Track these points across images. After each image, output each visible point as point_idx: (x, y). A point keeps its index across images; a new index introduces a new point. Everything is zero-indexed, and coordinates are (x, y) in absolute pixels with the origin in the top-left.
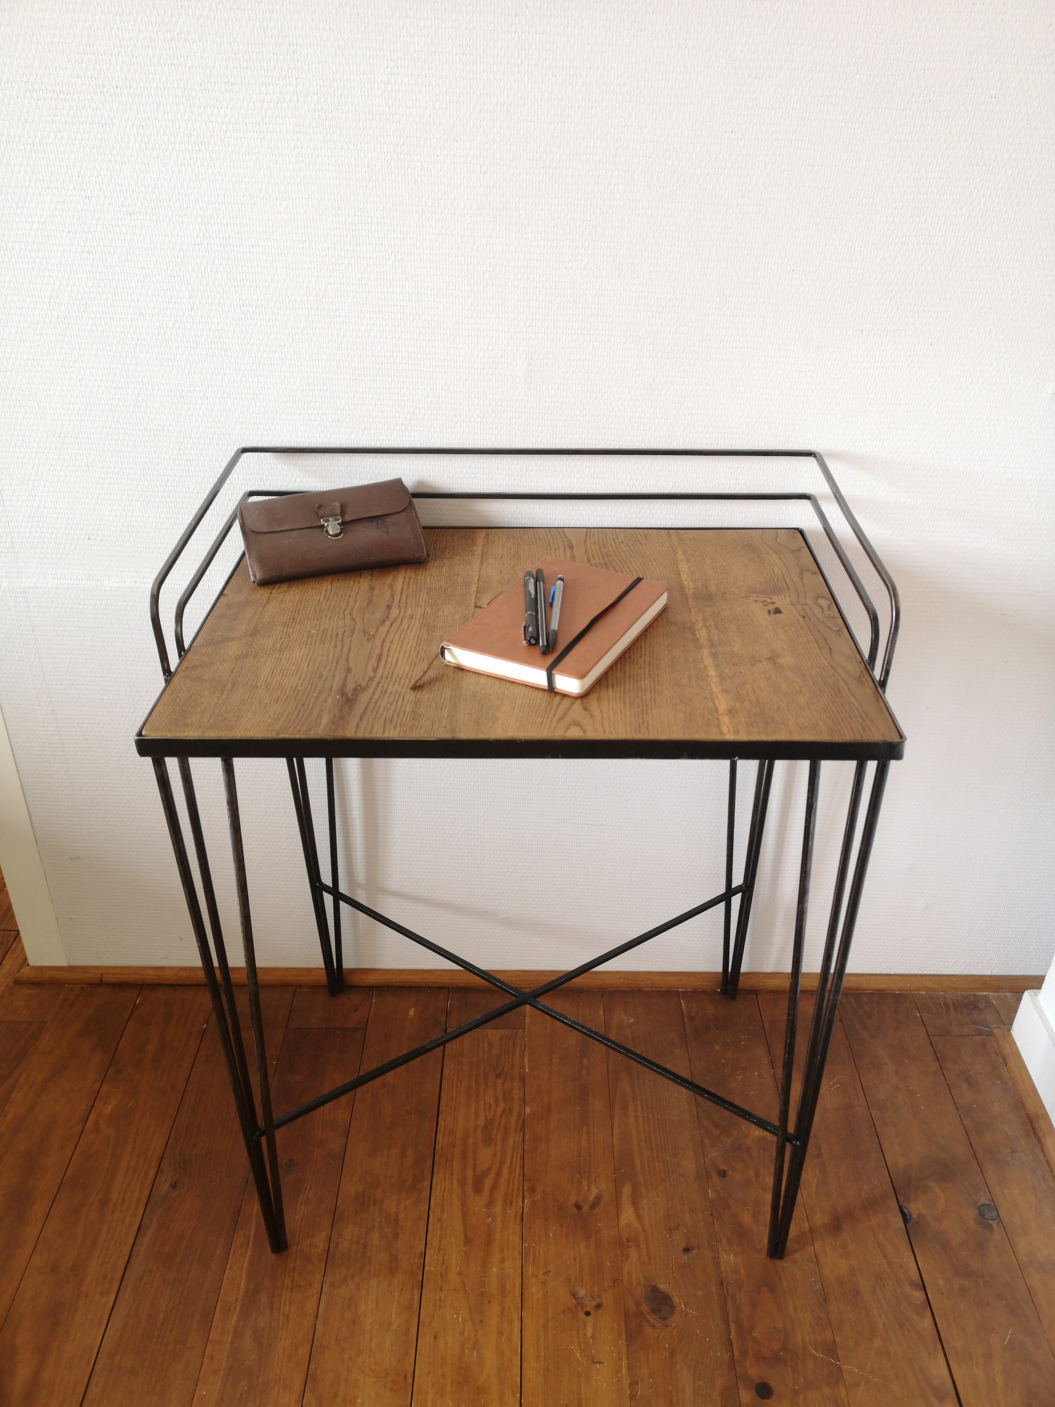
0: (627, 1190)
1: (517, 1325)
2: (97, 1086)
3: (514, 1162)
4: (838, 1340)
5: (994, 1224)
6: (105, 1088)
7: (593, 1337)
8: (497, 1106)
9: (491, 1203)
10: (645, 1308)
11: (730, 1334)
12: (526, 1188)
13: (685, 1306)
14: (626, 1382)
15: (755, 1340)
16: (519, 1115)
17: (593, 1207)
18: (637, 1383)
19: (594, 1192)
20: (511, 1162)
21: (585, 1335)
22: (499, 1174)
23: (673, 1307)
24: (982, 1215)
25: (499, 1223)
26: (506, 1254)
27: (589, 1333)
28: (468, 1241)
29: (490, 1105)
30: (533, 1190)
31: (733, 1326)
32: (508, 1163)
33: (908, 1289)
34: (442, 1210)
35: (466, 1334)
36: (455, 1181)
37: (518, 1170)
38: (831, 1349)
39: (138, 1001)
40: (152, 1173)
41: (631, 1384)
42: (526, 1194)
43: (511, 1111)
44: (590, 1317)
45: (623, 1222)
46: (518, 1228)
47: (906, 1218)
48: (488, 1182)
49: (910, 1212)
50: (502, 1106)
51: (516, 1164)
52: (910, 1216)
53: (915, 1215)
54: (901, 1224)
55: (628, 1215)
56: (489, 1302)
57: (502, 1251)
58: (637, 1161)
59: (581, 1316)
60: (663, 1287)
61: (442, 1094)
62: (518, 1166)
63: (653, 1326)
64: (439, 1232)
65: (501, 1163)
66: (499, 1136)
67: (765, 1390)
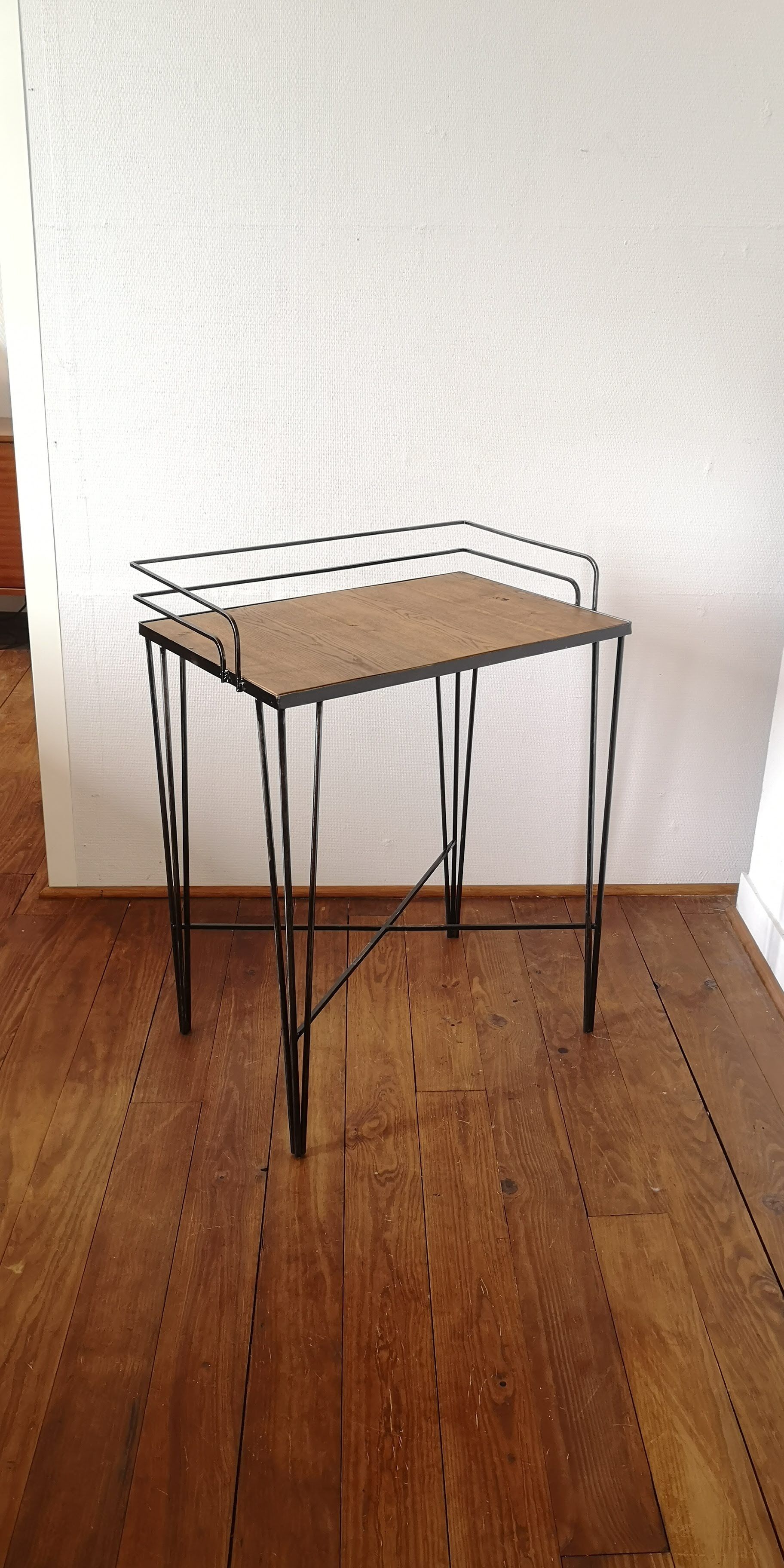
0: (476, 979)
1: (409, 1030)
2: (113, 942)
3: (401, 969)
4: (609, 1031)
6: (118, 943)
7: (457, 1033)
8: (387, 948)
10: (489, 1023)
14: (478, 1049)
15: (558, 1033)
16: (402, 952)
17: (454, 986)
19: (454, 981)
20: (400, 969)
21: (452, 1033)
22: (391, 975)
25: (393, 993)
27: (455, 1032)
28: (374, 1000)
31: (544, 1029)
32: (397, 970)
33: (656, 1013)
34: (356, 989)
37: (404, 973)
38: (605, 1034)
39: (129, 905)
40: (161, 977)
41: (481, 1050)
43: (397, 950)
44: (454, 1027)
45: (474, 992)
46: (406, 995)
47: (657, 986)
48: (385, 978)
50: (390, 948)
52: (660, 985)
53: (663, 985)
54: (654, 989)
55: (477, 988)
56: (390, 1023)
57: (396, 1004)
58: (482, 968)
59: (449, 1026)
61: (350, 944)
62: (404, 971)
64: (355, 997)
65: (392, 972)
66: (390, 960)
67: (564, 1050)
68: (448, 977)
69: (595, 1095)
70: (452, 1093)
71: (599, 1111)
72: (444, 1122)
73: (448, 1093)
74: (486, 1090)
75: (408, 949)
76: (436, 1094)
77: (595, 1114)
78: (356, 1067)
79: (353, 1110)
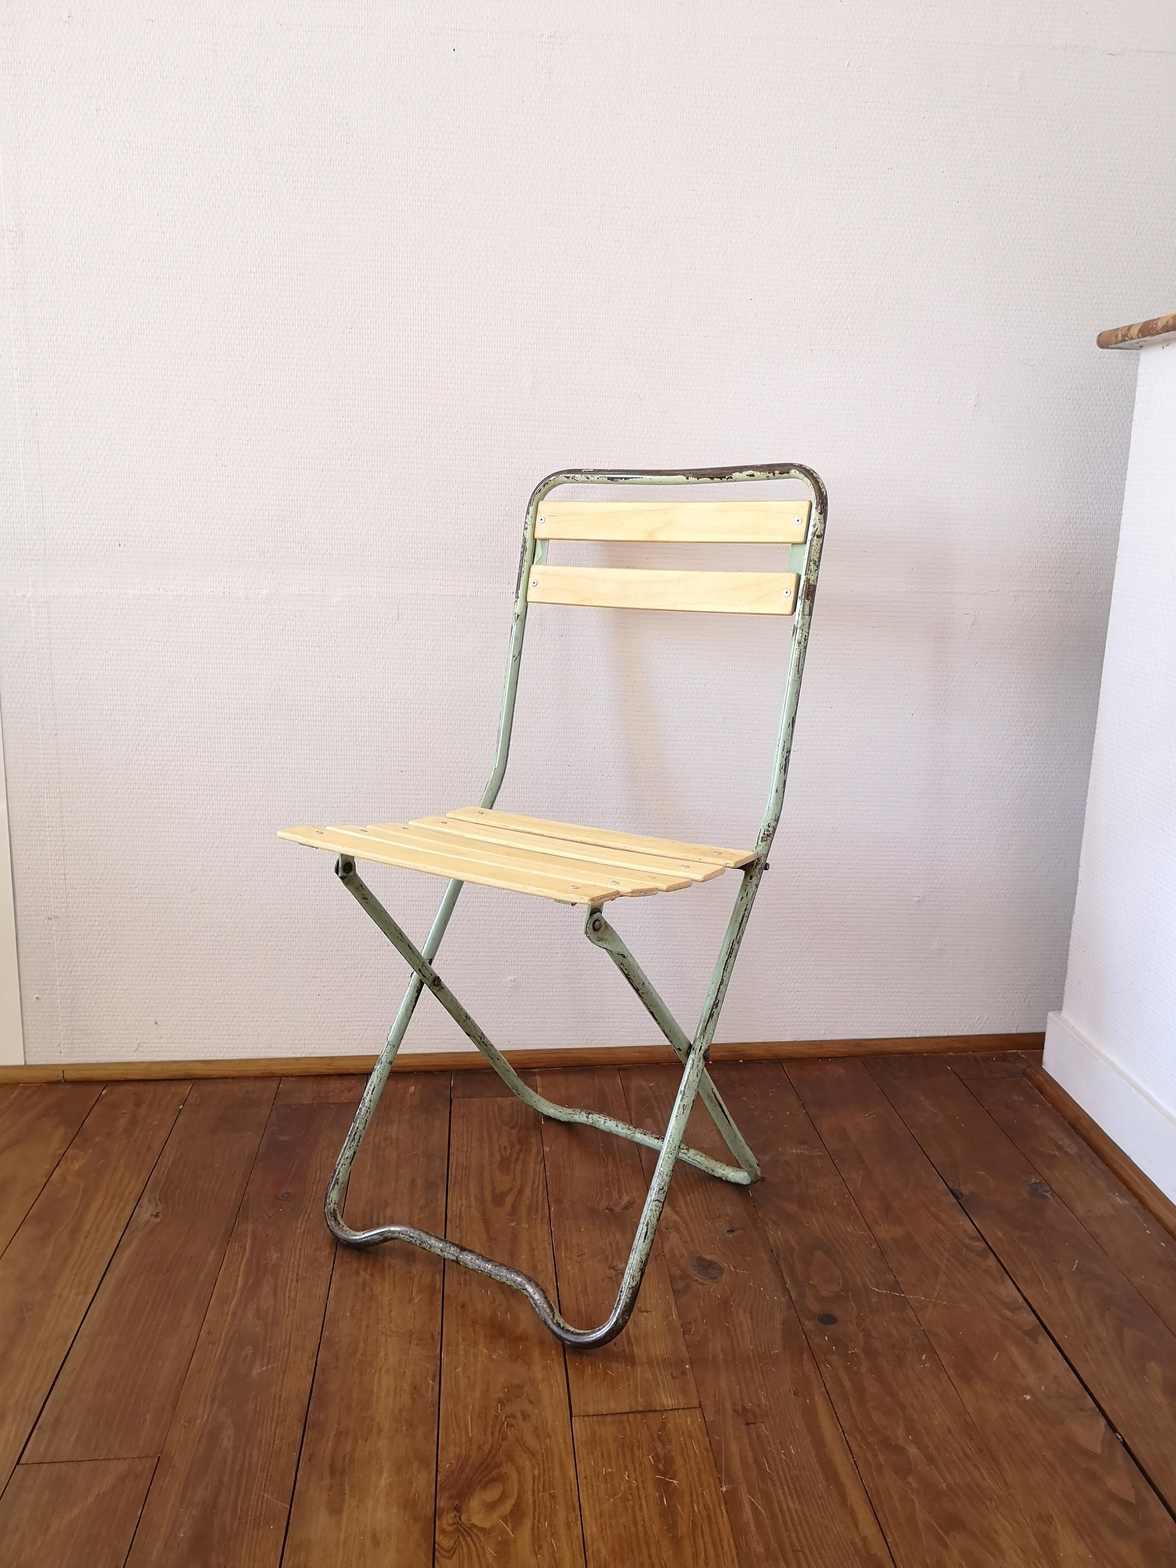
2: (61, 1152)
4: (900, 1279)
5: (1049, 1195)
6: (70, 1153)
8: (513, 1148)
9: (514, 1212)
11: (785, 1284)
12: (550, 1200)
13: (734, 1268)
14: (677, 1323)
15: (813, 1286)
16: (538, 1152)
17: (626, 1208)
18: (689, 1323)
22: (520, 1192)
23: (721, 1269)
24: (1035, 1190)
25: (525, 1225)
26: (535, 1244)
29: (505, 1147)
30: (559, 1201)
31: (788, 1279)
32: (530, 1185)
33: (967, 1241)
34: (461, 1219)
35: (498, 1303)
36: (473, 1200)
37: (541, 1189)
38: (894, 1286)
39: (104, 1092)
40: (130, 1208)
41: (683, 1324)
42: (552, 1205)
47: (959, 1196)
48: (509, 1200)
49: (961, 1192)
50: (518, 1147)
52: (962, 1195)
53: (967, 1194)
54: (954, 1201)
60: (708, 1257)
61: (452, 1142)
63: (703, 1284)
65: (522, 1186)
67: (828, 1319)
68: (615, 1193)
69: (902, 1408)
70: (639, 1416)
72: (628, 1481)
73: (631, 1416)
74: (700, 1406)
76: (609, 1419)
78: (459, 1370)
79: (452, 1464)
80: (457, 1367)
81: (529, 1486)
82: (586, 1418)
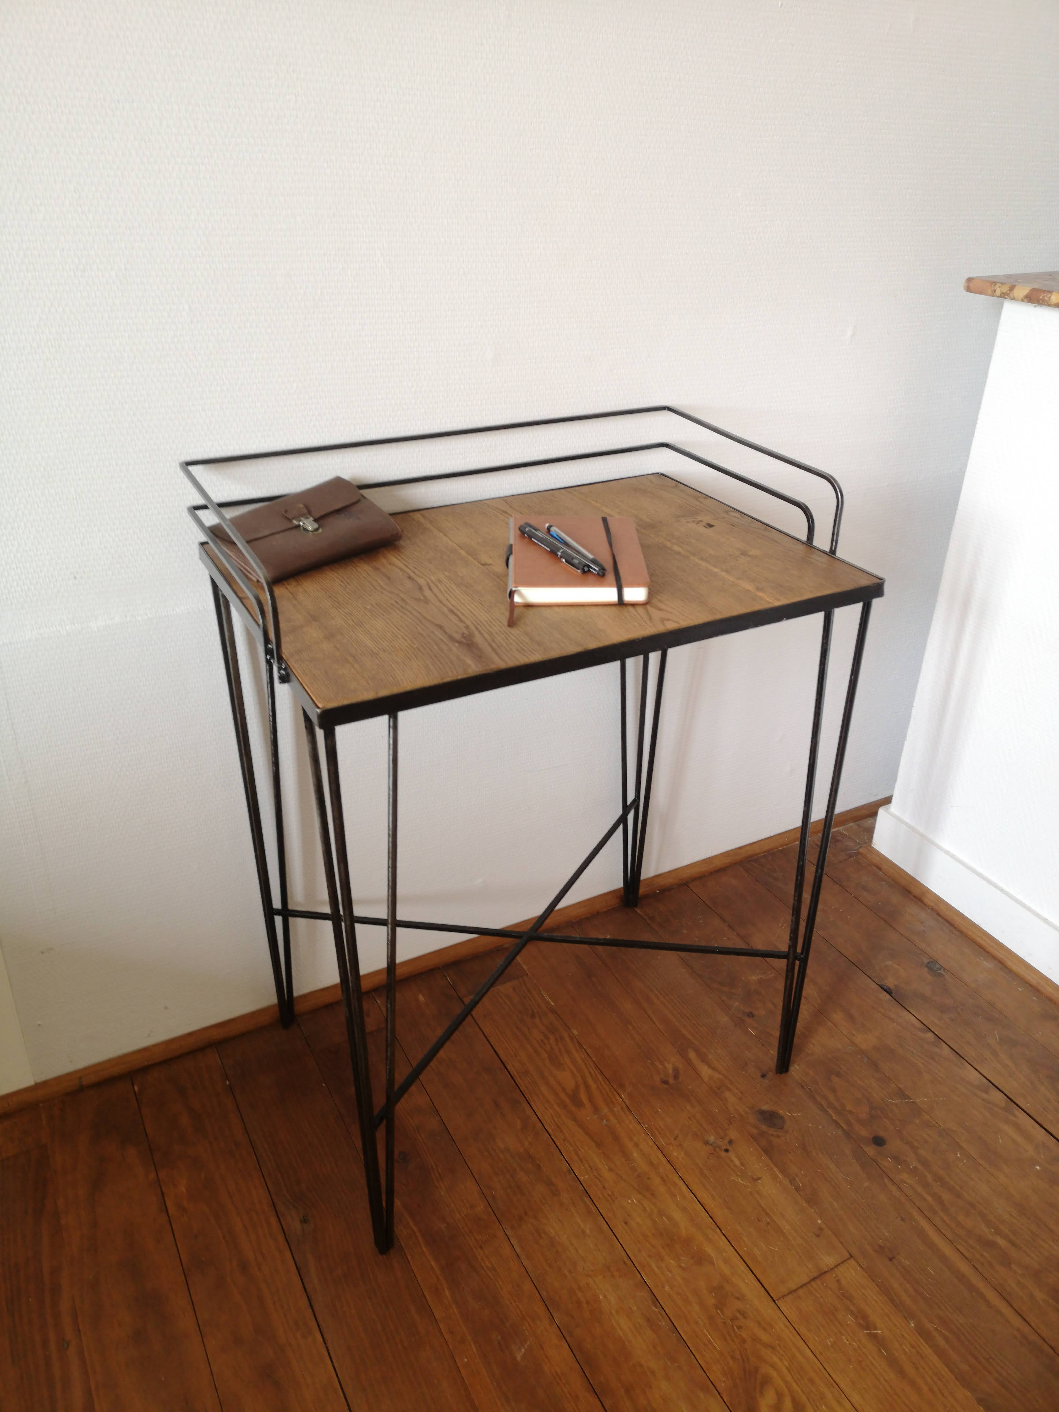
0: (692, 1055)
1: (681, 1184)
4: (901, 1086)
5: (942, 972)
6: (163, 1173)
7: (742, 1164)
8: (548, 1039)
9: (596, 1109)
10: (764, 1127)
11: (831, 1116)
12: (615, 1087)
13: (789, 1113)
14: (786, 1182)
15: (851, 1112)
16: (571, 1038)
17: (676, 1077)
18: (794, 1179)
19: (670, 1067)
20: (591, 1074)
21: (736, 1166)
22: (587, 1087)
23: (781, 1118)
24: (931, 969)
25: (614, 1121)
26: (635, 1139)
27: (737, 1162)
28: (599, 1145)
29: (542, 1041)
30: (622, 1086)
31: (830, 1111)
32: (588, 1075)
33: (921, 1034)
34: (561, 1131)
35: (648, 1209)
36: (555, 1106)
37: (600, 1078)
38: (902, 1094)
39: (136, 1089)
41: (790, 1182)
42: (620, 1092)
43: (561, 1038)
44: (730, 1153)
45: (706, 1079)
46: (631, 1117)
47: (888, 991)
48: (583, 1097)
49: (888, 987)
50: (552, 1038)
51: (595, 1073)
52: (890, 989)
53: (892, 987)
54: (888, 996)
55: (705, 1071)
56: (648, 1178)
57: (631, 1139)
58: (685, 1032)
59: (723, 1154)
60: (765, 1108)
62: (598, 1074)
63: (778, 1137)
64: (571, 1149)
65: (584, 1078)
66: (567, 1060)
67: (879, 1141)
68: (658, 1064)
69: (972, 1206)
70: (818, 1282)
71: (999, 1233)
72: (849, 1344)
73: (813, 1284)
74: (851, 1256)
75: (575, 1032)
76: (801, 1292)
77: (1001, 1241)
78: (667, 1288)
79: (724, 1381)
80: (663, 1287)
81: (789, 1378)
82: (786, 1298)
